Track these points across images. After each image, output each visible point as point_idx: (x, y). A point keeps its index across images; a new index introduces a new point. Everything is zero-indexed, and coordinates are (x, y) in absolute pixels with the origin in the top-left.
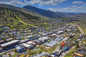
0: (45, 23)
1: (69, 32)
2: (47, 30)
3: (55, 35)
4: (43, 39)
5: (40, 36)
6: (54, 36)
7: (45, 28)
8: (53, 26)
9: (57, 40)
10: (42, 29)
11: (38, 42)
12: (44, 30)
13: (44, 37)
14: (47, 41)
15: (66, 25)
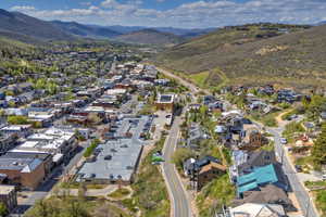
0: (24, 63)
1: (147, 89)
2: (47, 93)
3: (100, 109)
4: (49, 146)
5: (18, 128)
6: (101, 115)
7: (30, 83)
8: (68, 74)
9: (129, 135)
10: (16, 93)
11: (27, 170)
12: (29, 96)
13: (51, 131)
14: (79, 149)
15: (117, 68)
